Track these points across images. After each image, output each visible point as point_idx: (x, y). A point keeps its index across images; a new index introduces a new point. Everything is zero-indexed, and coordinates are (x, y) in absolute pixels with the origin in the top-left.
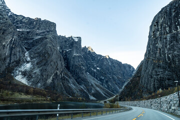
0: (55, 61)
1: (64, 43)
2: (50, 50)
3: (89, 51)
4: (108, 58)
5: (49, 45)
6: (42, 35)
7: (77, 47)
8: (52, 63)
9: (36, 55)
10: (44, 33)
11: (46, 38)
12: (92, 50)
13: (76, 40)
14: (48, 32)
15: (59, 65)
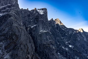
0: (24, 43)
1: (27, 18)
2: (17, 30)
3: (58, 25)
4: (82, 31)
5: (15, 25)
6: (4, 12)
7: (43, 22)
8: (22, 46)
9: (2, 37)
10: (5, 8)
11: (10, 16)
12: (61, 22)
13: (42, 13)
14: (9, 7)
15: (30, 48)
